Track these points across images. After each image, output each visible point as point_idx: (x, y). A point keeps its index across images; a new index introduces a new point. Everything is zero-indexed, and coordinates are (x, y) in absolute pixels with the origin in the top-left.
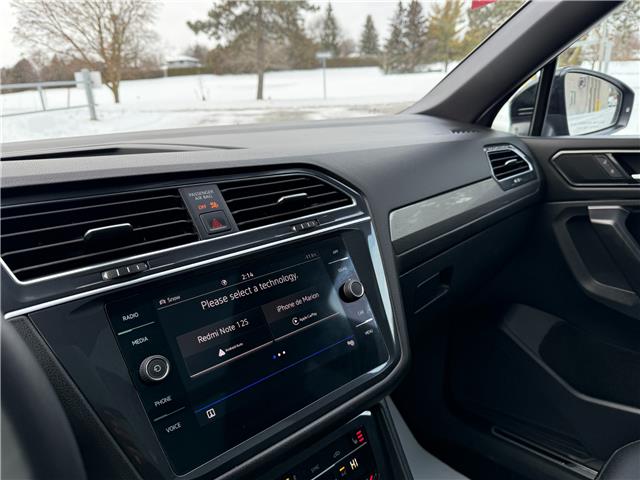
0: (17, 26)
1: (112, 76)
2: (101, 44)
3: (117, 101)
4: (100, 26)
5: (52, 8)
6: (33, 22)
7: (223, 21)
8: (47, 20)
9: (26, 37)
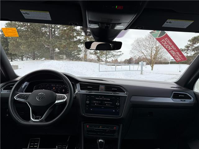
0: (131, 50)
1: (152, 63)
2: (151, 54)
3: (152, 70)
4: (152, 50)
5: (140, 45)
6: (135, 49)
7: (190, 48)
8: (139, 48)
9: (133, 53)
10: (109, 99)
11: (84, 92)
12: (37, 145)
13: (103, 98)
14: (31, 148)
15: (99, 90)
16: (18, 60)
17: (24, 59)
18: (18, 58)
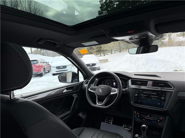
10: (156, 94)
11: (133, 86)
12: (111, 122)
13: (150, 92)
14: (107, 123)
15: (147, 85)
16: (109, 54)
17: (113, 52)
18: (109, 52)
